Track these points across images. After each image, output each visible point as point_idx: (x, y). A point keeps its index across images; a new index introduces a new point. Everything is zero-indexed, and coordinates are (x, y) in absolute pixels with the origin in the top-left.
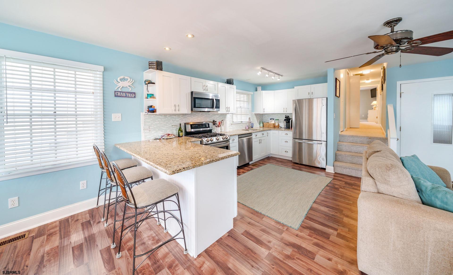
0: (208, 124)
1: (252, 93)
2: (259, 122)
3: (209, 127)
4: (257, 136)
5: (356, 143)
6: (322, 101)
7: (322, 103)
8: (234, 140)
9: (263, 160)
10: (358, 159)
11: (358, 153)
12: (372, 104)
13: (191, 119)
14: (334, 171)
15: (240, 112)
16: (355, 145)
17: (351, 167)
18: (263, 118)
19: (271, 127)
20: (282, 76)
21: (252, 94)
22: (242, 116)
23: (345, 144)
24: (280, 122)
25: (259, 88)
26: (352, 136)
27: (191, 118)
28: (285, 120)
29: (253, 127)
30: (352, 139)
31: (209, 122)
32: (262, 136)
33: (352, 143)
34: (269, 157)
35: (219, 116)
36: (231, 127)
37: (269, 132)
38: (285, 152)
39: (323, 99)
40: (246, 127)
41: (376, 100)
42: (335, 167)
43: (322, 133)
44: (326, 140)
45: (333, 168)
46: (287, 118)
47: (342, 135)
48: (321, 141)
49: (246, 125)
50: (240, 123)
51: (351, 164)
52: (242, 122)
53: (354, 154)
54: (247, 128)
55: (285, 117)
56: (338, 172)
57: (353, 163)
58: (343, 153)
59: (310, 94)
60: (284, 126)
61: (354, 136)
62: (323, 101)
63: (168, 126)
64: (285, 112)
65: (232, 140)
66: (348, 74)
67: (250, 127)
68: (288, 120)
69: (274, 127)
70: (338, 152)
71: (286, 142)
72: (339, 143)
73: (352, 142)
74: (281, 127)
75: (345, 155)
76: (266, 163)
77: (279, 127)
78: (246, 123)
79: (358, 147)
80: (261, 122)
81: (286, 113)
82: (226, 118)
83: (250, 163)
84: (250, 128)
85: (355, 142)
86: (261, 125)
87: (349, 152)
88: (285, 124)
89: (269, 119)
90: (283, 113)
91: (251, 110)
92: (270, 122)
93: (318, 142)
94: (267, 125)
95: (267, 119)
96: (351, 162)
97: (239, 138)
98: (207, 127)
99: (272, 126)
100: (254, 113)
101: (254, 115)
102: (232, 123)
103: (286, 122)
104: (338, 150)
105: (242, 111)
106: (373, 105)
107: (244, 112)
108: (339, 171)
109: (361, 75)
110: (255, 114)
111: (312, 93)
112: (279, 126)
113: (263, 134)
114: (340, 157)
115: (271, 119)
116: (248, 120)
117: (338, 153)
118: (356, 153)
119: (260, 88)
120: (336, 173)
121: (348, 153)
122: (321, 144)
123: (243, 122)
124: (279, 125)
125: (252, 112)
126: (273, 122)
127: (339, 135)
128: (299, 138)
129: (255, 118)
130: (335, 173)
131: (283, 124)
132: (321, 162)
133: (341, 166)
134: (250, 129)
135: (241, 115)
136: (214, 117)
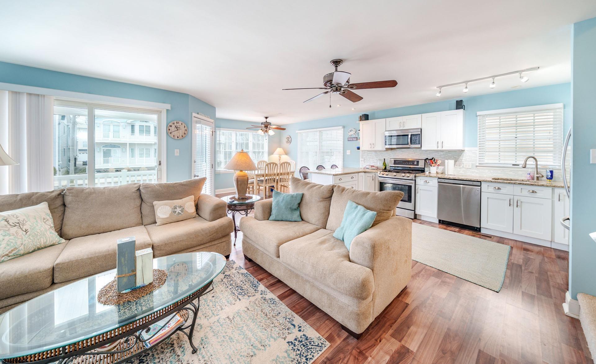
0: (418, 162)
3: (418, 165)
31: (420, 159)
35: (445, 153)
36: (476, 171)
50: (511, 166)
52: (518, 165)
67: (538, 177)
97: (439, 182)
98: (415, 165)
113: (534, 192)
123: (520, 166)
136: (434, 153)
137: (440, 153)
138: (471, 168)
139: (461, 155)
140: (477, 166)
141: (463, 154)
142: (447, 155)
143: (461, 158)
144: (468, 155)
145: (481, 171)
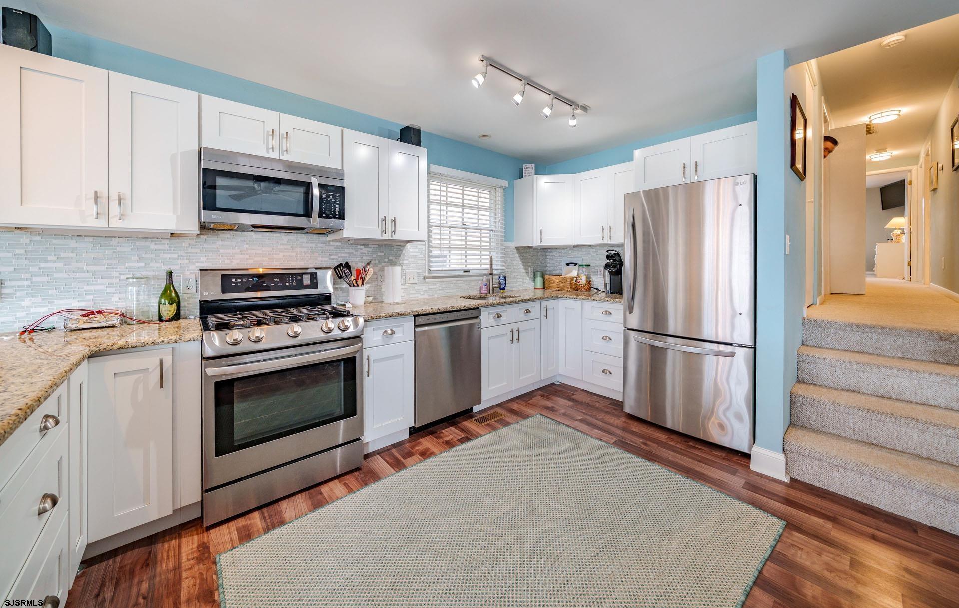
0: (313, 276)
1: (505, 183)
2: (531, 274)
3: (314, 285)
4: (502, 318)
5: (878, 355)
6: (734, 190)
7: (735, 197)
8: (393, 333)
9: (526, 398)
10: (898, 429)
11: (890, 398)
12: (887, 227)
13: (236, 256)
14: (786, 473)
15: (461, 240)
16: (877, 366)
17: (867, 466)
18: (546, 262)
19: (566, 287)
20: (585, 108)
21: (506, 187)
22: (468, 252)
23: (829, 355)
24: (596, 274)
25: (529, 169)
26: (859, 326)
27: (236, 254)
28: (607, 266)
29: (504, 289)
30: (856, 337)
31: (316, 269)
32: (522, 316)
33: (858, 352)
34: (553, 384)
35: (370, 250)
36: (423, 288)
37: (551, 304)
38: (603, 371)
39: (739, 179)
40: (481, 288)
41: (902, 214)
42: (790, 455)
43: (734, 314)
44: (751, 343)
45: (781, 457)
46: (614, 260)
47: (816, 321)
48: (731, 344)
49: (483, 280)
50: (462, 273)
51: (866, 449)
52: (468, 271)
53: (874, 403)
54: (484, 290)
55: (608, 257)
56: (803, 480)
57: (874, 442)
58: (824, 396)
59: (687, 170)
60: (606, 285)
61: (865, 326)
62: (738, 188)
63: (116, 281)
64: (607, 241)
65: (385, 331)
66: (825, 121)
67: (493, 288)
68: (615, 264)
69: (576, 288)
70: (801, 390)
71: (607, 338)
72: (805, 352)
73: (858, 348)
74: (597, 289)
75: (835, 404)
76: (530, 411)
77: (589, 290)
78: (482, 275)
79: (889, 372)
80: (539, 273)
81: (609, 242)
82: (400, 259)
83: (476, 409)
84: (493, 293)
85: (870, 351)
86: (539, 281)
87: (849, 390)
88: (608, 280)
89: (564, 264)
90: (600, 242)
91: (502, 236)
92: (566, 275)
93: (722, 348)
94: (554, 282)
95: (558, 264)
96: (865, 440)
97: (416, 326)
98: (307, 287)
99: (568, 286)
100: (513, 245)
101: (516, 251)
102: (426, 275)
103: (611, 273)
104: (799, 381)
105: (468, 238)
106: (892, 230)
107: (478, 241)
108: (810, 474)
109: (869, 130)
110: (517, 248)
111: (696, 165)
112: (589, 286)
113: (528, 311)
114: (810, 414)
115: (568, 265)
116: (488, 266)
117: (800, 393)
118: (882, 397)
119: (531, 167)
120: (794, 483)
121: (845, 394)
122: (732, 355)
123: (471, 273)
124: (589, 282)
125: (505, 241)
126: (574, 273)
127: (803, 319)
128: (654, 330)
129: (519, 259)
130: (793, 480)
131: (601, 280)
132: (732, 428)
133: (817, 456)
134: (492, 295)
135: (466, 248)
136: (347, 251)
137: (361, 249)
138: (416, 282)
139: (401, 253)
140: (424, 278)
141: (403, 252)
142: (374, 256)
143: (401, 262)
144: (411, 254)
145: (430, 287)
